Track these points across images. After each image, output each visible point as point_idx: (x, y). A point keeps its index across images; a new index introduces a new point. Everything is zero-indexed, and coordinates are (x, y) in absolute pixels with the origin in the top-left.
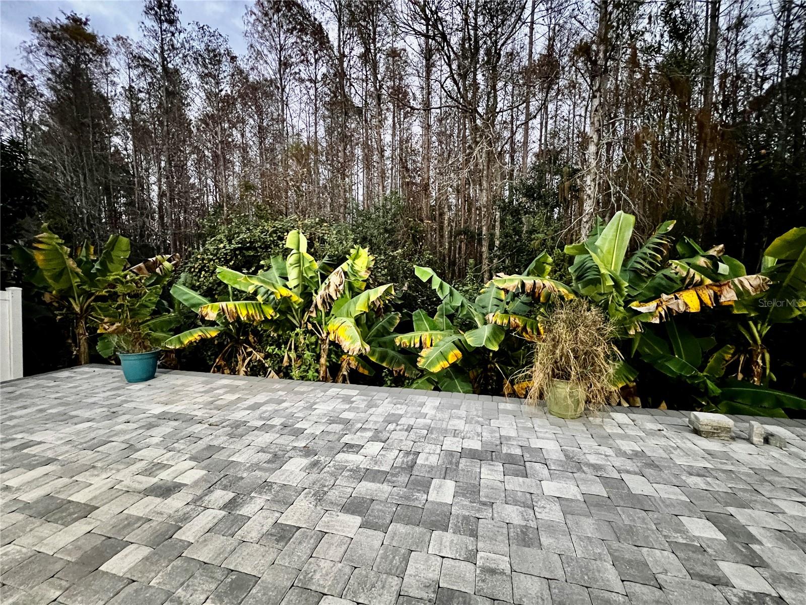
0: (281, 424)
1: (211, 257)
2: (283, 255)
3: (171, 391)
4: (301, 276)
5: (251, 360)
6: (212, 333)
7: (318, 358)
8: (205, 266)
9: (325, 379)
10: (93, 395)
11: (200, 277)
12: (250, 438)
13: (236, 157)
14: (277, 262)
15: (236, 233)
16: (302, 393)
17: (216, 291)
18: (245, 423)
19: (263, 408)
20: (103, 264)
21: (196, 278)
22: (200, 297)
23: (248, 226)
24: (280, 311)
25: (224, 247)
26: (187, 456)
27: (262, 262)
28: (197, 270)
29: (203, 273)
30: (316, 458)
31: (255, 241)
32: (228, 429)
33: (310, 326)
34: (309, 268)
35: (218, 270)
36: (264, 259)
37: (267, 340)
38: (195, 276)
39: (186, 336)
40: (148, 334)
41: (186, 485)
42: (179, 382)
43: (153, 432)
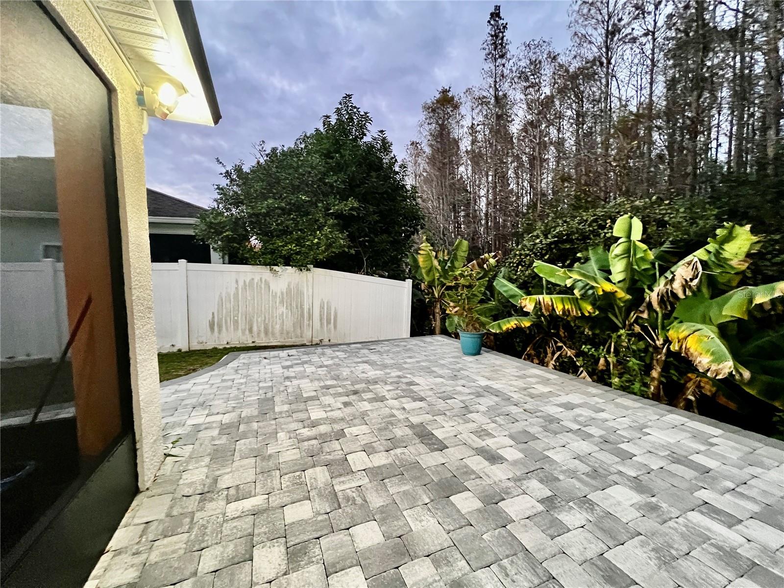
0: (601, 437)
1: (528, 252)
2: (605, 245)
3: (492, 369)
4: (629, 268)
5: (560, 355)
6: (526, 323)
7: (647, 369)
8: (522, 261)
9: (656, 397)
10: (443, 358)
11: (517, 271)
12: (565, 439)
13: (551, 154)
14: (596, 253)
15: (553, 227)
16: (627, 408)
17: (531, 285)
18: (558, 421)
19: (577, 411)
20: (452, 263)
21: (514, 272)
22: (517, 289)
23: (564, 219)
24: (599, 308)
25: (541, 241)
26: (507, 433)
27: (579, 255)
28: (515, 265)
29: (520, 267)
30: (654, 500)
31: (573, 233)
32: (541, 420)
33: (637, 329)
34: (643, 259)
35: (535, 265)
36: (580, 251)
37: (580, 337)
38: (513, 270)
39: (504, 323)
40: (478, 318)
41: (506, 460)
42: (498, 362)
43: (481, 400)
